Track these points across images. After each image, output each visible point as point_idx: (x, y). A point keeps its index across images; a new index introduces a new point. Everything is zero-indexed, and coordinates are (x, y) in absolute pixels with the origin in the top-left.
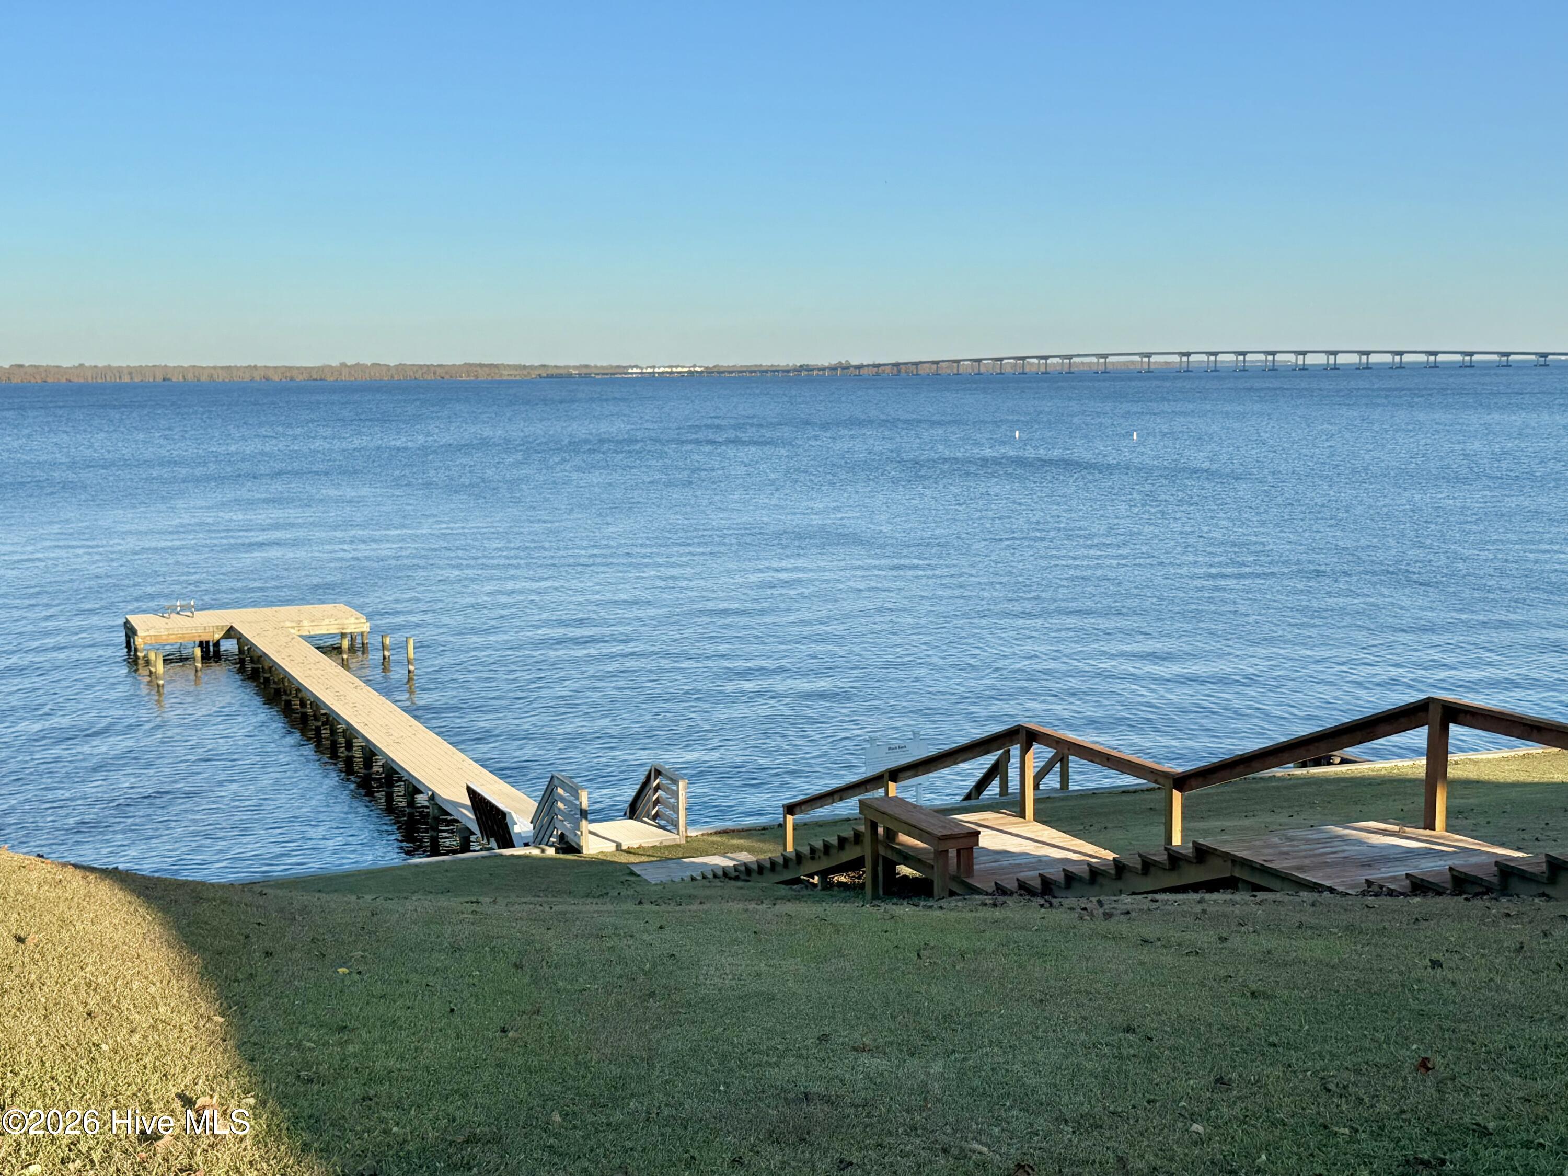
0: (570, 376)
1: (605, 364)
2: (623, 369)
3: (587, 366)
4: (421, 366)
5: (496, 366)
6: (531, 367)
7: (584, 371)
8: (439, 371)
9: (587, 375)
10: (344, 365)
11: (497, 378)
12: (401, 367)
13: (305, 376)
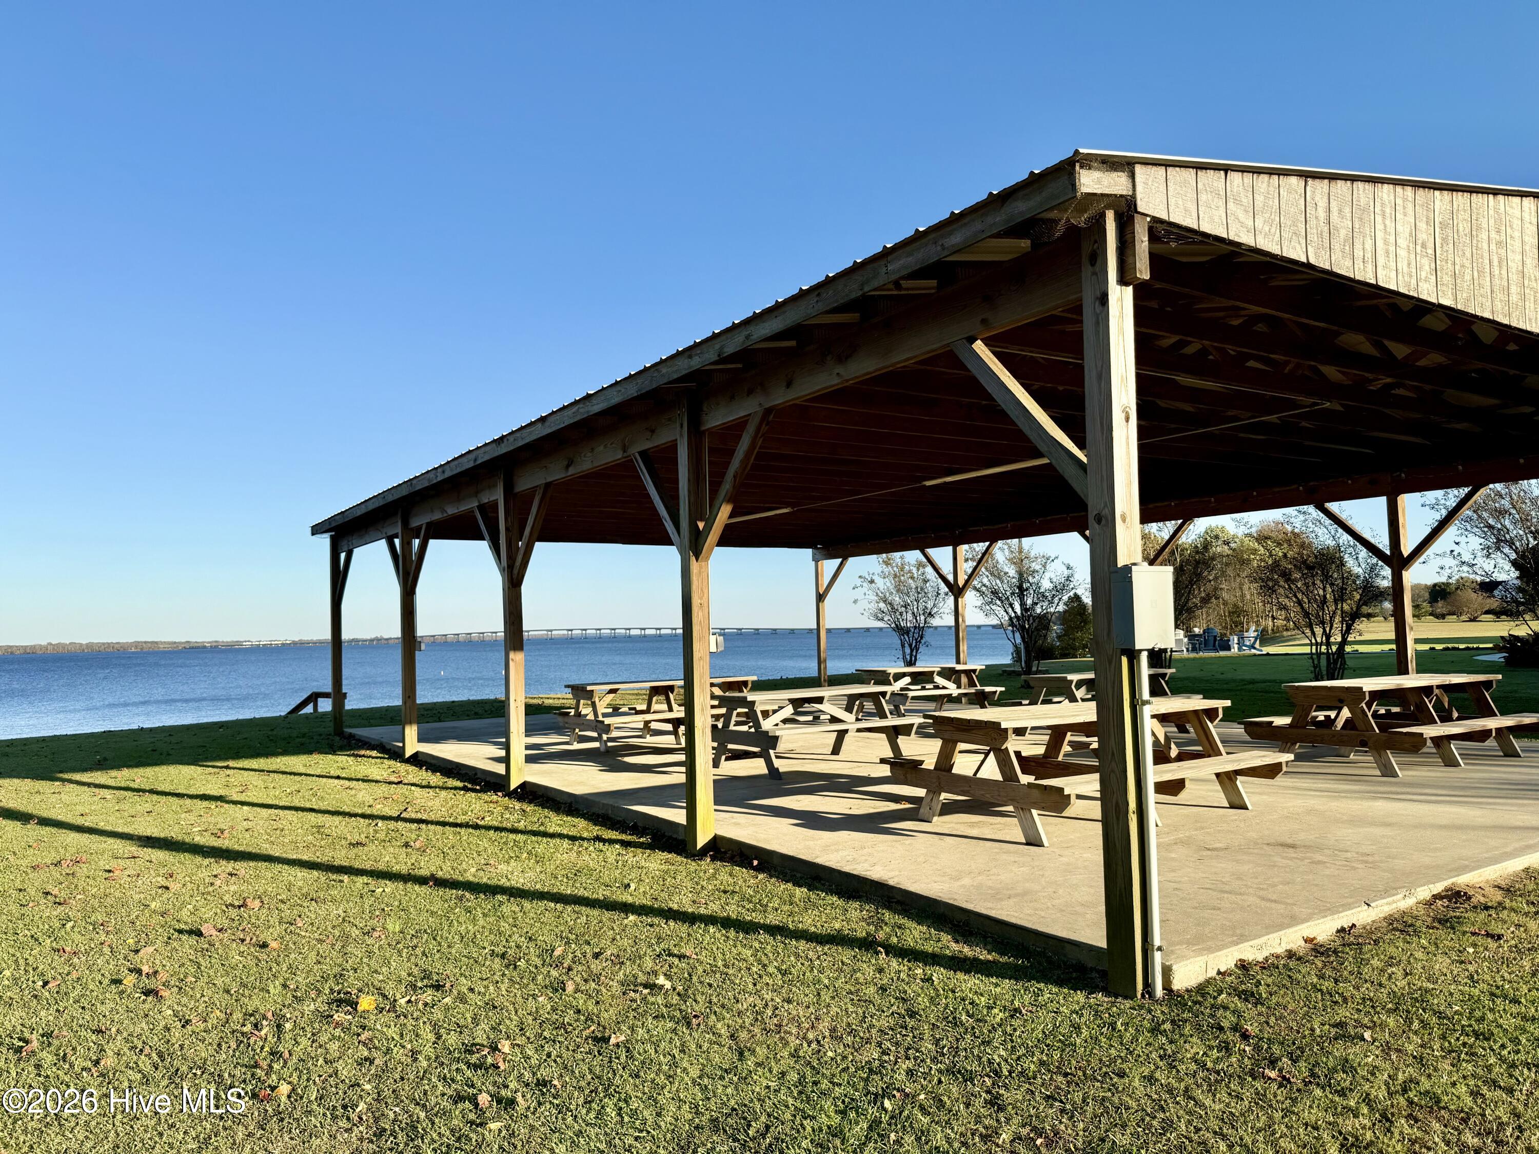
0: (205, 647)
1: (229, 640)
2: (239, 643)
3: (216, 642)
4: (104, 644)
5: (156, 643)
6: (180, 643)
7: (214, 644)
8: (116, 646)
9: (216, 647)
10: (50, 644)
11: (156, 649)
12: (90, 645)
13: (22, 651)
